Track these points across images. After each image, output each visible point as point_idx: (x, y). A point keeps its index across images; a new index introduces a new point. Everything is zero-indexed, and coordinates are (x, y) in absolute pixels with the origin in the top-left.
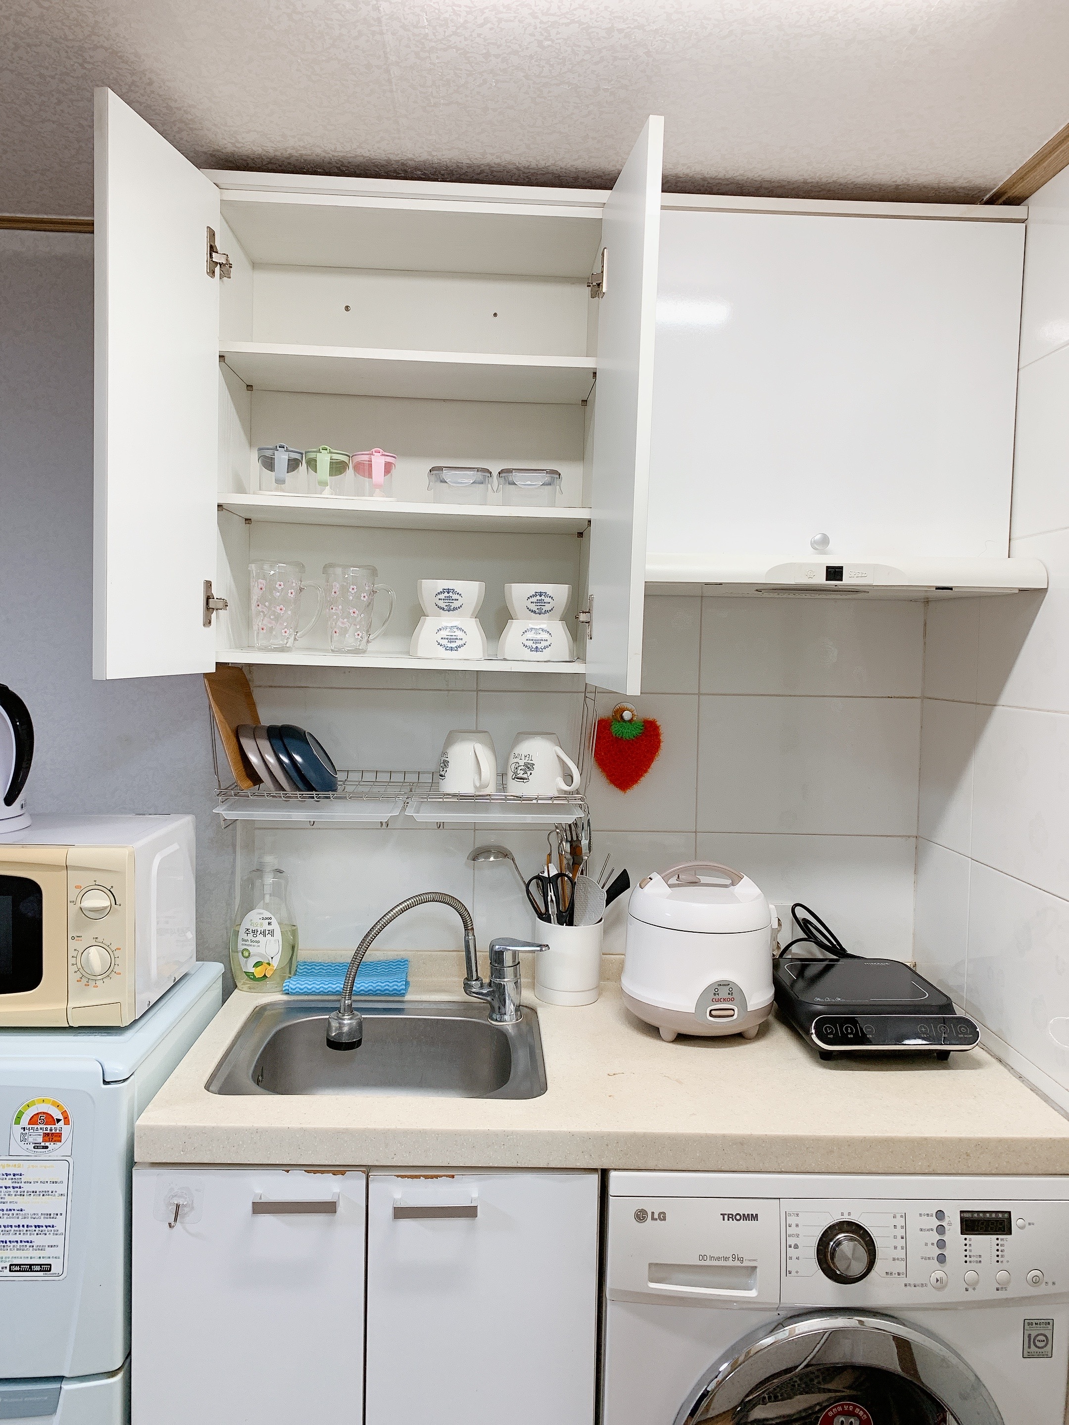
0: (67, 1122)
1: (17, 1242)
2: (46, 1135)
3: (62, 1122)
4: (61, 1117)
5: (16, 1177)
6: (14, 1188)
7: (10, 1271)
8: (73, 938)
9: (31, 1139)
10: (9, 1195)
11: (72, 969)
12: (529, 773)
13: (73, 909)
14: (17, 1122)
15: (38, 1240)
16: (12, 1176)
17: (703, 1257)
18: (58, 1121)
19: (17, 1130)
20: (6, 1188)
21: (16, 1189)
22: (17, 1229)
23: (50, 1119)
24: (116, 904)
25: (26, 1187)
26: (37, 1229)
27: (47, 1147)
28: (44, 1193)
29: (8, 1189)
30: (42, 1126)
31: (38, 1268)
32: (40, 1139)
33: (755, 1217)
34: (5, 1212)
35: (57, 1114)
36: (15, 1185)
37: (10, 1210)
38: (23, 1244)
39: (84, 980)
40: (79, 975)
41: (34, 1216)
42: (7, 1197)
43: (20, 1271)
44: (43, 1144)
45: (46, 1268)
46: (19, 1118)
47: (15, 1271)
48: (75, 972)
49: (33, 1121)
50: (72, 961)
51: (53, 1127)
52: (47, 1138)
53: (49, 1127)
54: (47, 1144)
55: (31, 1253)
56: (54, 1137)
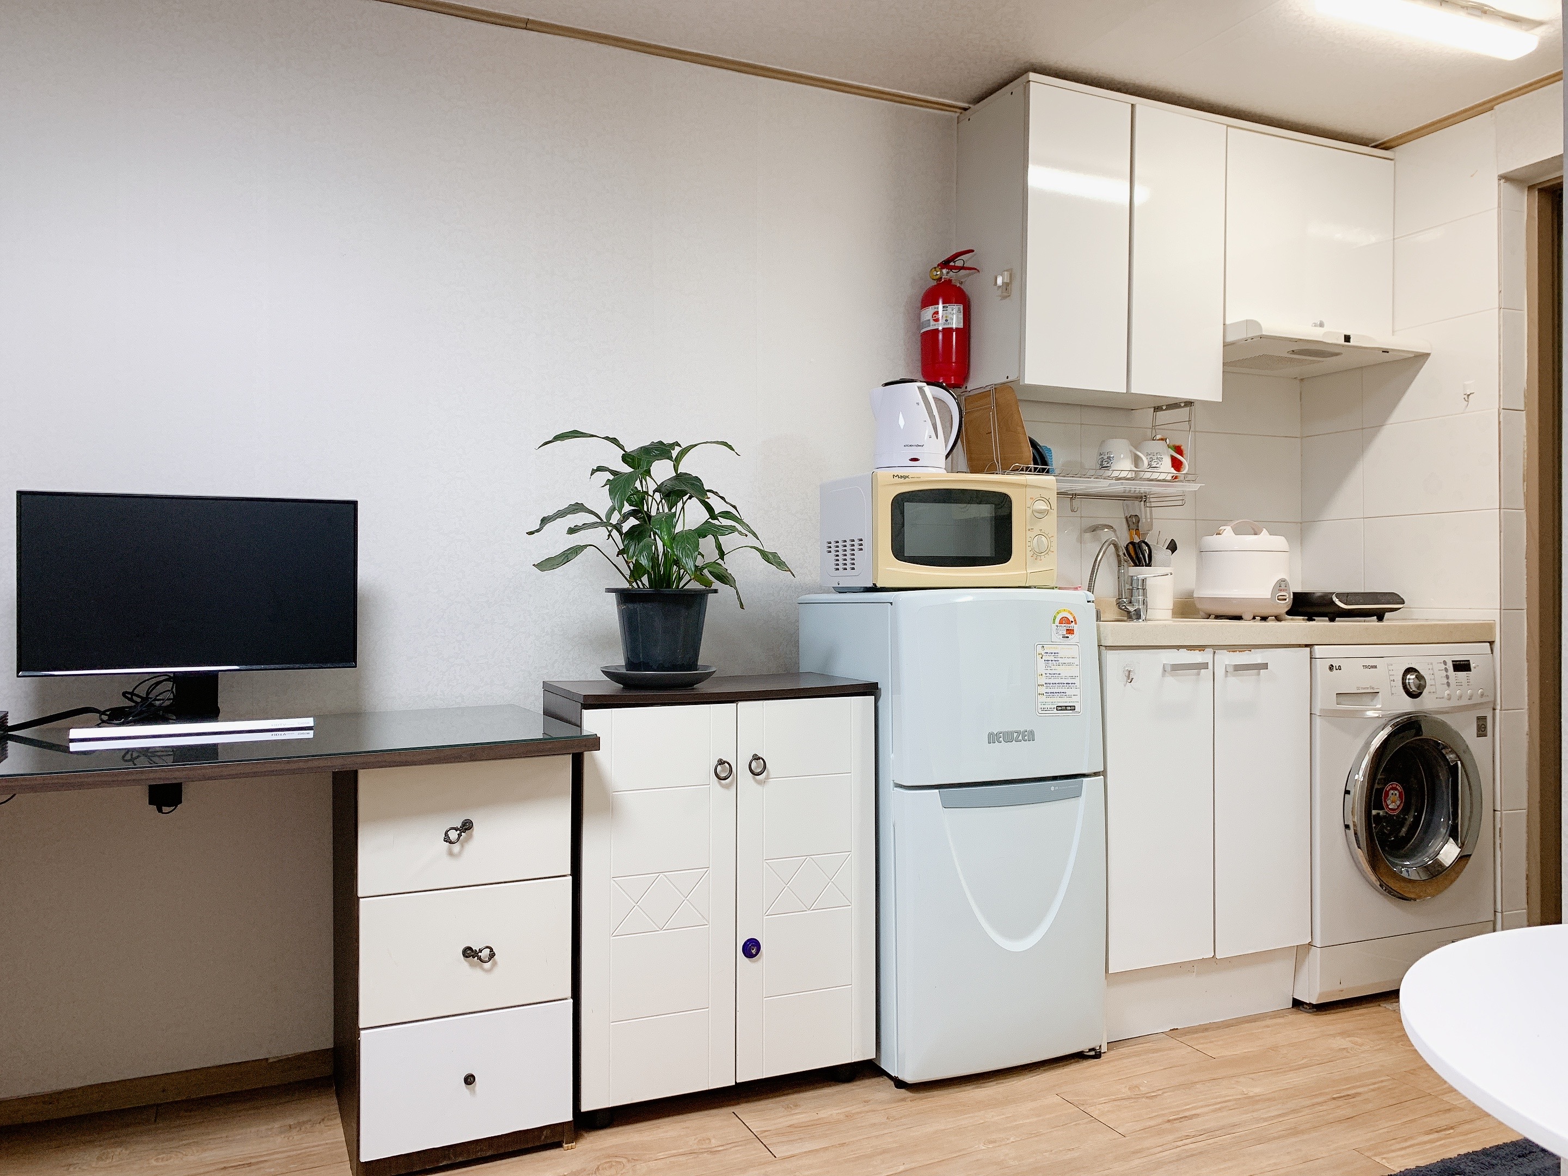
1: (1059, 693)
2: (1067, 630)
5: (1056, 654)
7: (1057, 710)
8: (1029, 530)
9: (1060, 633)
11: (1027, 549)
13: (1029, 512)
15: (1069, 692)
16: (1053, 654)
17: (1358, 688)
20: (1051, 661)
21: (1056, 662)
22: (1058, 685)
25: (1061, 661)
26: (1068, 685)
27: (1068, 637)
28: (1070, 664)
29: (1053, 662)
31: (1069, 708)
32: (1065, 633)
33: (1376, 667)
34: (1052, 675)
36: (1056, 659)
37: (1054, 674)
38: (1062, 694)
39: (1035, 556)
40: (1032, 553)
41: (1066, 678)
42: (1052, 666)
43: (1061, 710)
44: (1066, 636)
45: (1073, 708)
47: (1059, 710)
48: (1030, 551)
50: (1028, 544)
51: (1070, 625)
52: (1068, 632)
54: (1068, 635)
55: (1065, 699)
56: (1070, 631)
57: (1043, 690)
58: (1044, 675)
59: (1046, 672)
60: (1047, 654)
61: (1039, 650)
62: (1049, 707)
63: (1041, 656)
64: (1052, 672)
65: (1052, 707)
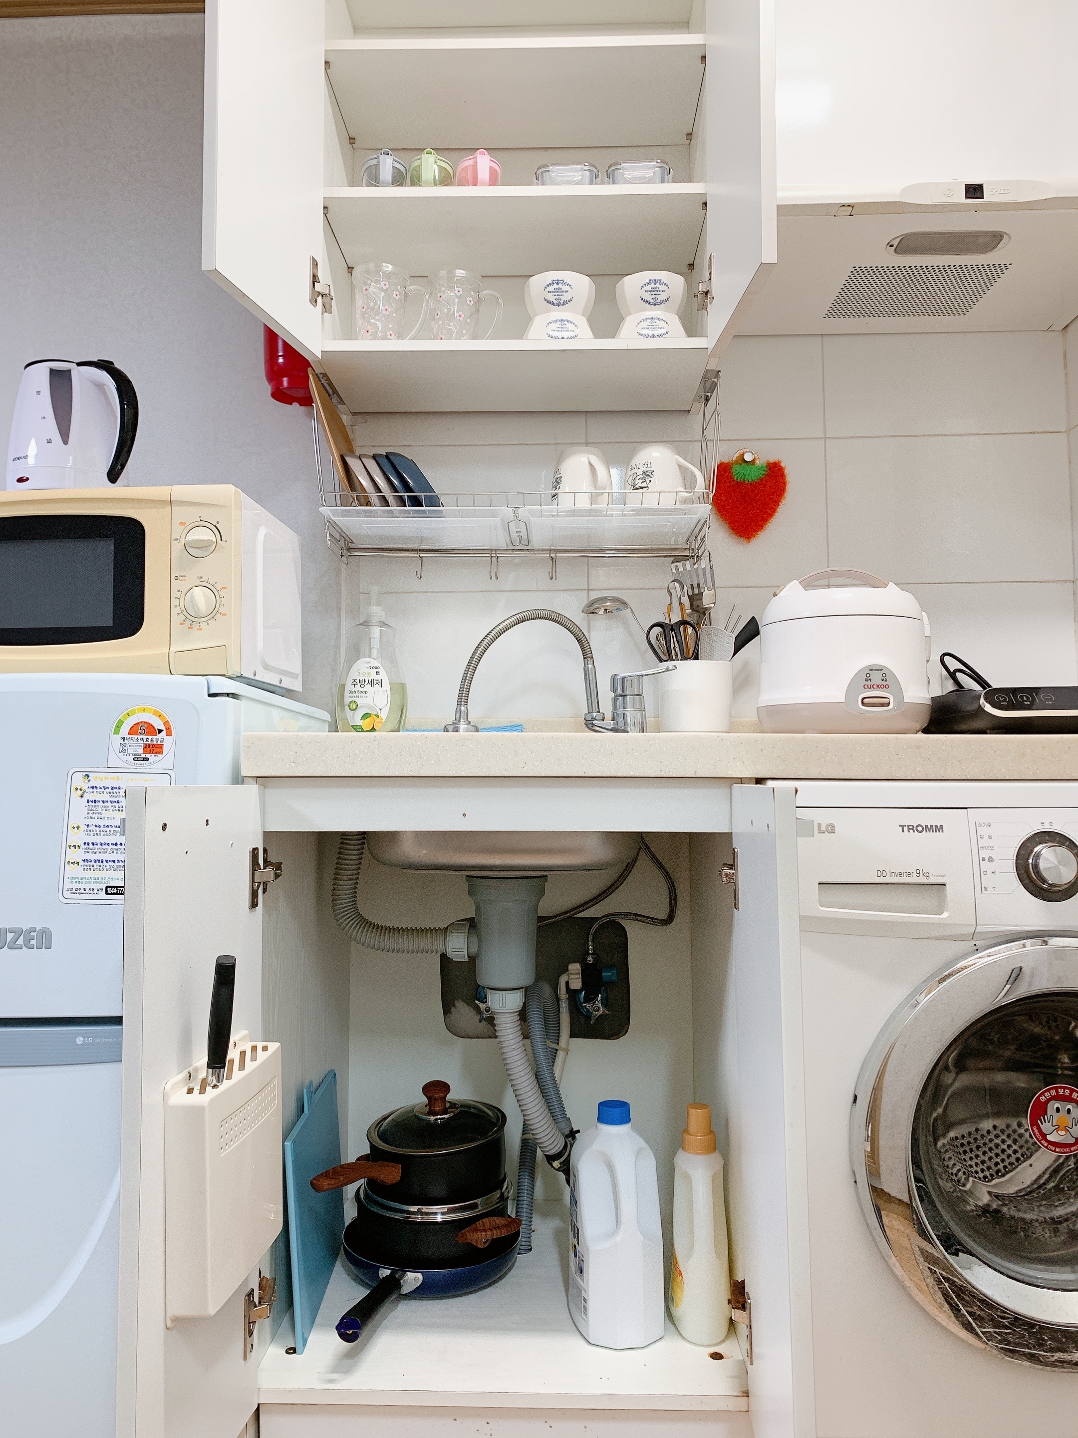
0: (169, 733)
1: (114, 861)
2: (147, 746)
3: (164, 733)
4: (162, 727)
5: (115, 790)
6: (111, 802)
7: (107, 893)
8: (177, 578)
9: (130, 750)
10: (106, 810)
11: (175, 611)
12: (648, 480)
13: (177, 547)
14: (117, 732)
16: (110, 790)
17: (881, 873)
18: (160, 731)
19: (116, 740)
20: (103, 802)
21: (114, 804)
22: (114, 847)
23: (150, 729)
24: (221, 540)
27: (147, 759)
29: (106, 804)
30: (142, 736)
32: (140, 751)
33: (940, 829)
34: (102, 828)
35: (158, 724)
36: (113, 799)
37: (108, 826)
38: (118, 863)
39: (188, 623)
40: (182, 617)
42: (104, 812)
43: (116, 894)
44: (143, 756)
46: (118, 727)
47: (112, 894)
48: (178, 614)
49: (133, 731)
50: (175, 602)
51: (154, 737)
52: (148, 749)
53: (150, 737)
54: (148, 756)
56: (155, 749)
57: (78, 855)
58: (82, 828)
59: (90, 822)
60: (95, 790)
61: (79, 781)
62: (88, 886)
63: (80, 793)
64: (101, 823)
65: (96, 887)
